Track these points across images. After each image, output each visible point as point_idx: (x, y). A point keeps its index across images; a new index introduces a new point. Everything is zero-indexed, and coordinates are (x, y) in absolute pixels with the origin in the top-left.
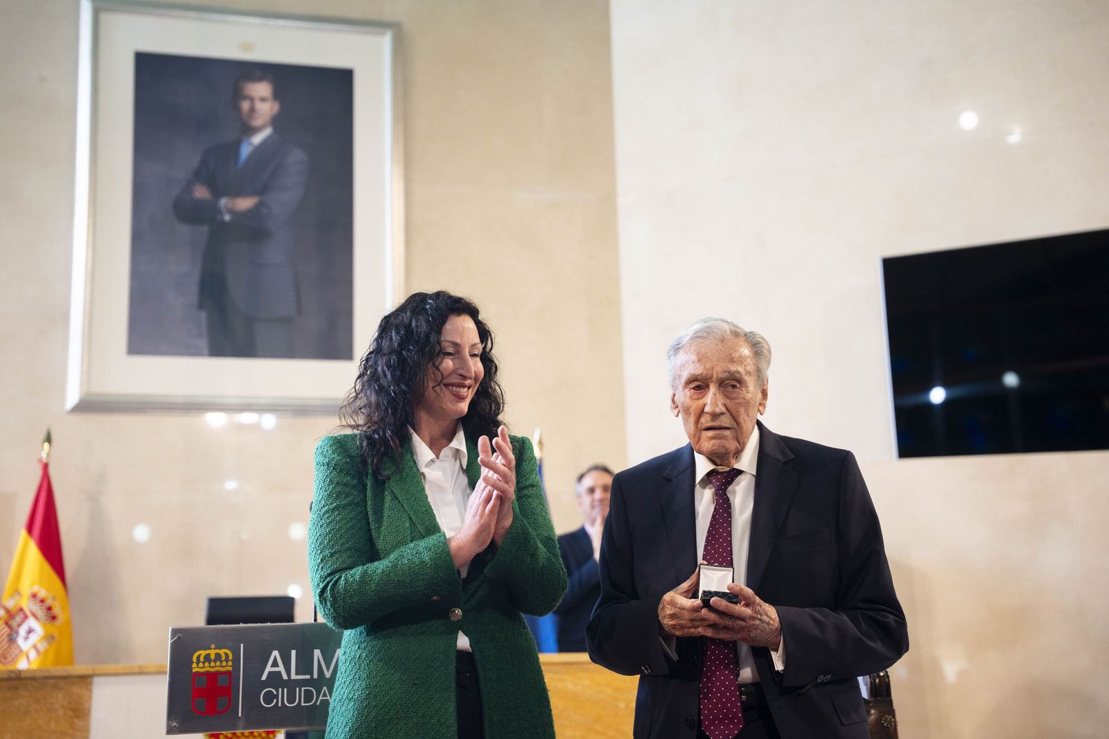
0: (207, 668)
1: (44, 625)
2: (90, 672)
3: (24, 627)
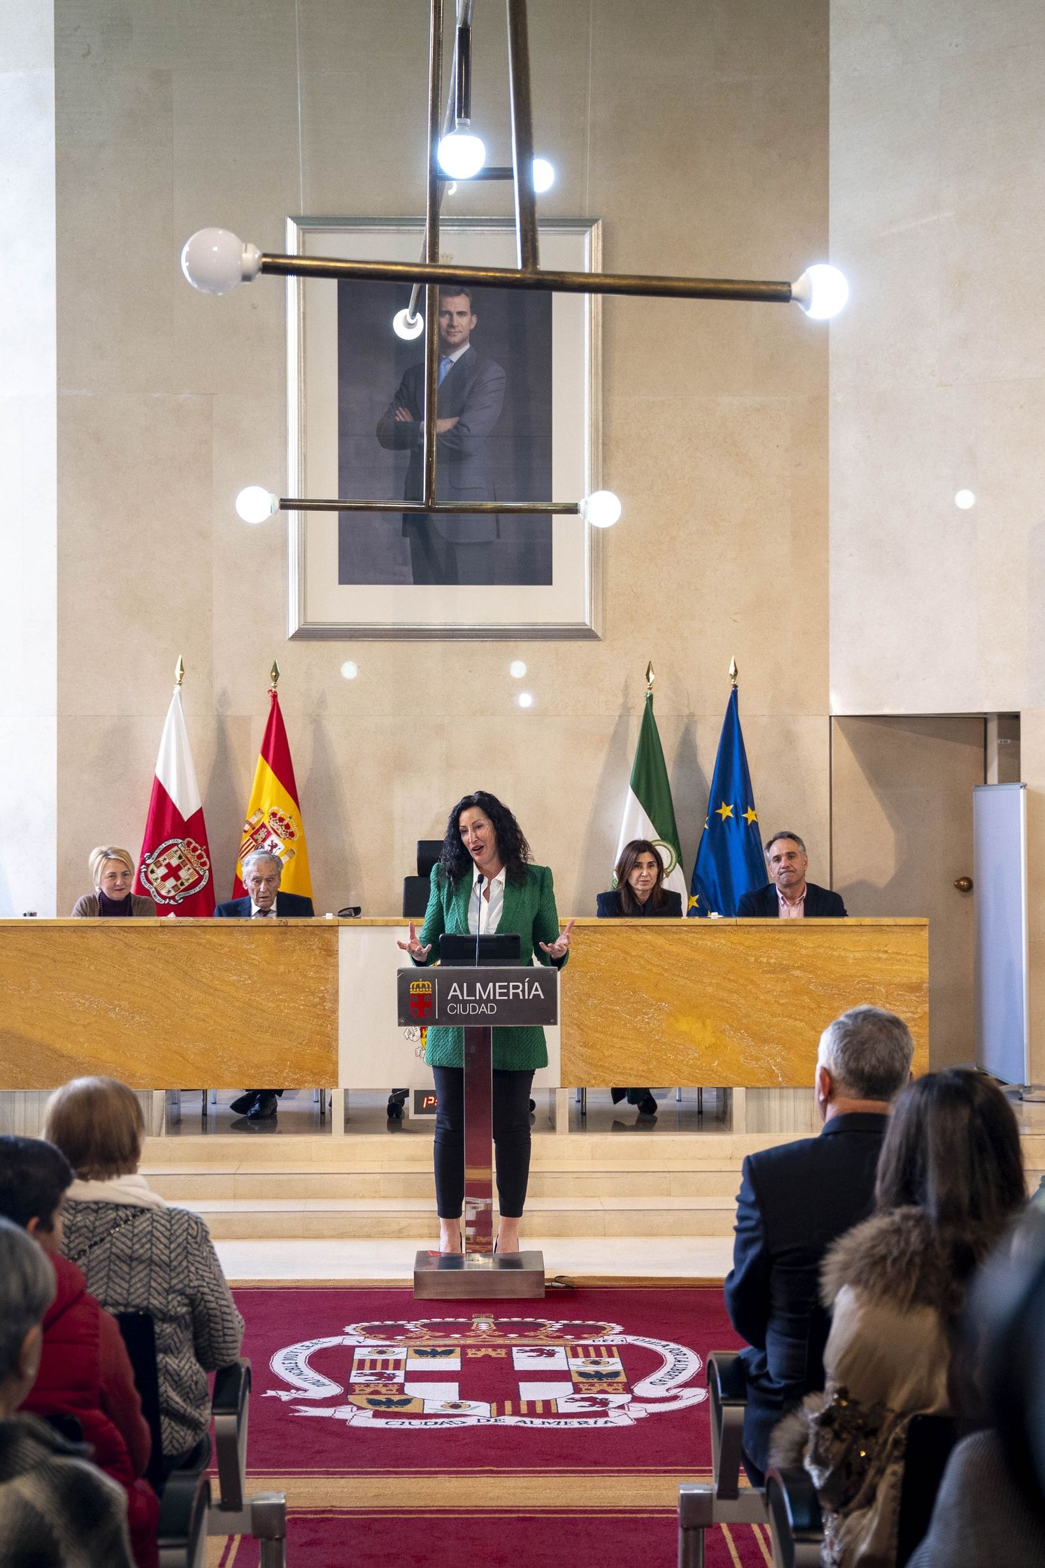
0: (418, 991)
2: (335, 923)
3: (268, 842)
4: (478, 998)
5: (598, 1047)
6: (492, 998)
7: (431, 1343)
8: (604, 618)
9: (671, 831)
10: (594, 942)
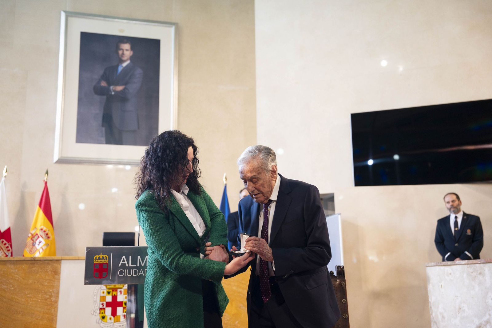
0: (99, 262)
1: (45, 240)
2: (61, 259)
3: (38, 241)
4: (138, 265)
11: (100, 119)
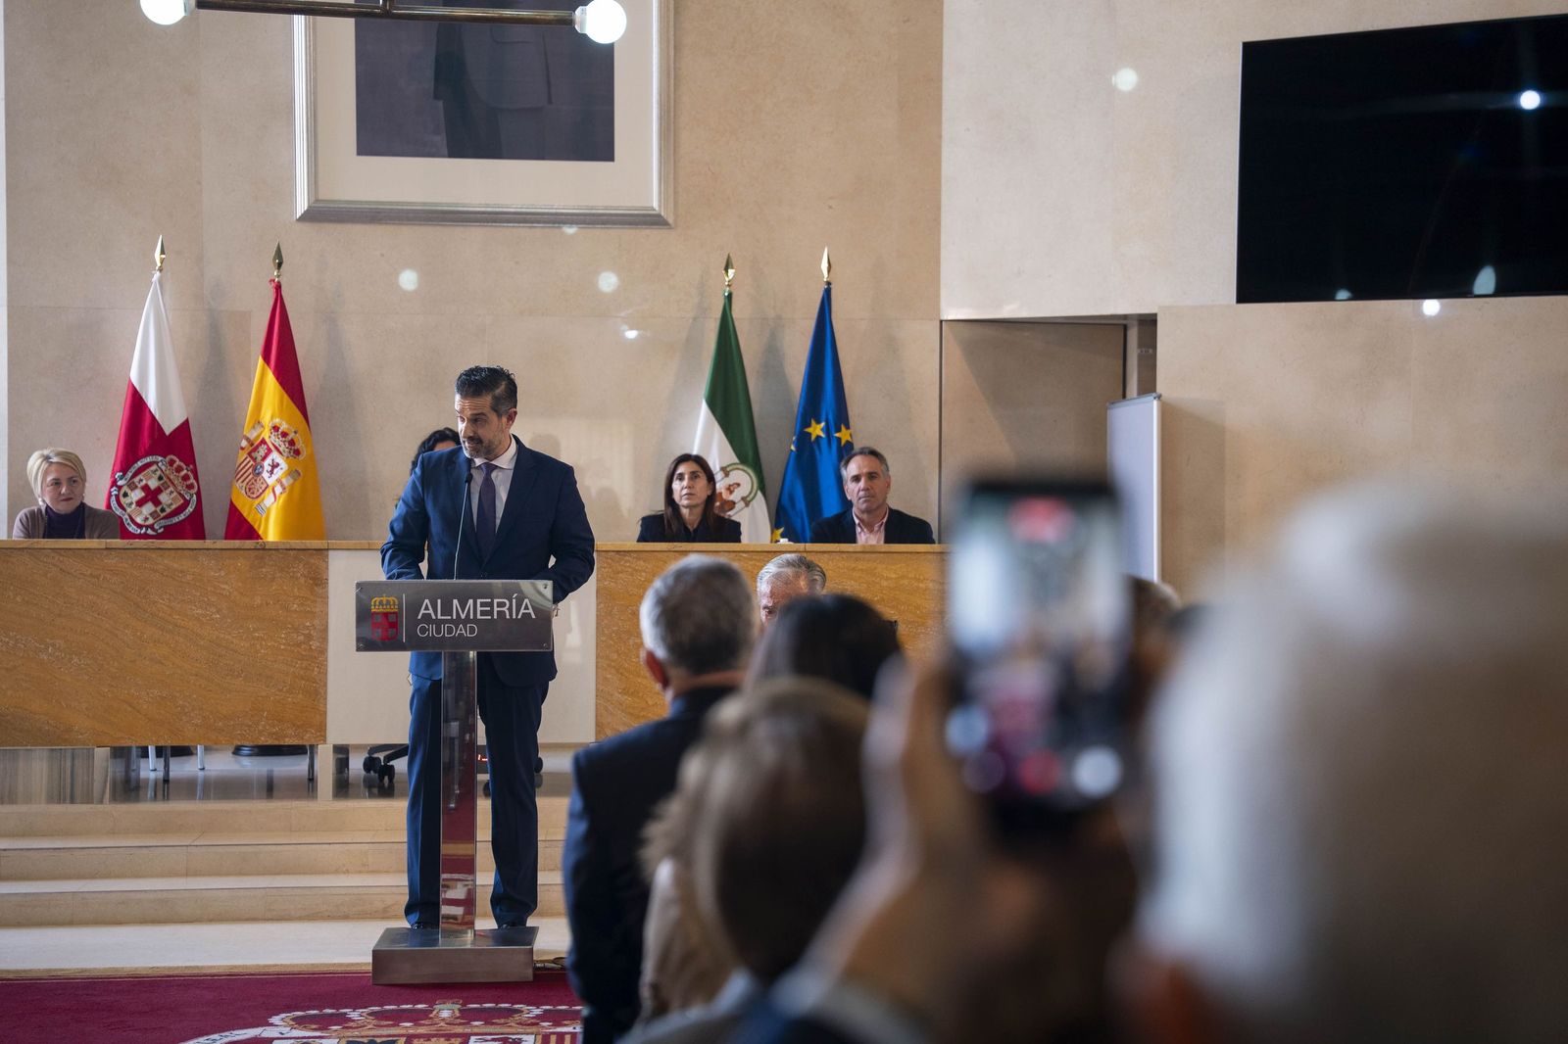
0: (381, 609)
1: (287, 460)
2: (326, 547)
3: (268, 461)
4: (454, 617)
5: (641, 695)
6: (472, 617)
7: (372, 1033)
8: (676, 203)
9: (751, 454)
10: (637, 571)
11: (430, 73)
